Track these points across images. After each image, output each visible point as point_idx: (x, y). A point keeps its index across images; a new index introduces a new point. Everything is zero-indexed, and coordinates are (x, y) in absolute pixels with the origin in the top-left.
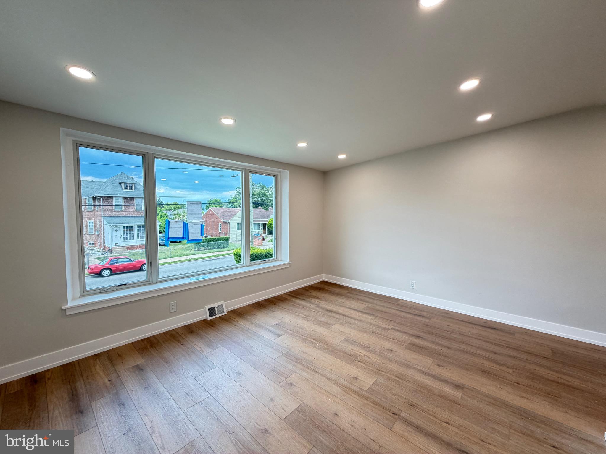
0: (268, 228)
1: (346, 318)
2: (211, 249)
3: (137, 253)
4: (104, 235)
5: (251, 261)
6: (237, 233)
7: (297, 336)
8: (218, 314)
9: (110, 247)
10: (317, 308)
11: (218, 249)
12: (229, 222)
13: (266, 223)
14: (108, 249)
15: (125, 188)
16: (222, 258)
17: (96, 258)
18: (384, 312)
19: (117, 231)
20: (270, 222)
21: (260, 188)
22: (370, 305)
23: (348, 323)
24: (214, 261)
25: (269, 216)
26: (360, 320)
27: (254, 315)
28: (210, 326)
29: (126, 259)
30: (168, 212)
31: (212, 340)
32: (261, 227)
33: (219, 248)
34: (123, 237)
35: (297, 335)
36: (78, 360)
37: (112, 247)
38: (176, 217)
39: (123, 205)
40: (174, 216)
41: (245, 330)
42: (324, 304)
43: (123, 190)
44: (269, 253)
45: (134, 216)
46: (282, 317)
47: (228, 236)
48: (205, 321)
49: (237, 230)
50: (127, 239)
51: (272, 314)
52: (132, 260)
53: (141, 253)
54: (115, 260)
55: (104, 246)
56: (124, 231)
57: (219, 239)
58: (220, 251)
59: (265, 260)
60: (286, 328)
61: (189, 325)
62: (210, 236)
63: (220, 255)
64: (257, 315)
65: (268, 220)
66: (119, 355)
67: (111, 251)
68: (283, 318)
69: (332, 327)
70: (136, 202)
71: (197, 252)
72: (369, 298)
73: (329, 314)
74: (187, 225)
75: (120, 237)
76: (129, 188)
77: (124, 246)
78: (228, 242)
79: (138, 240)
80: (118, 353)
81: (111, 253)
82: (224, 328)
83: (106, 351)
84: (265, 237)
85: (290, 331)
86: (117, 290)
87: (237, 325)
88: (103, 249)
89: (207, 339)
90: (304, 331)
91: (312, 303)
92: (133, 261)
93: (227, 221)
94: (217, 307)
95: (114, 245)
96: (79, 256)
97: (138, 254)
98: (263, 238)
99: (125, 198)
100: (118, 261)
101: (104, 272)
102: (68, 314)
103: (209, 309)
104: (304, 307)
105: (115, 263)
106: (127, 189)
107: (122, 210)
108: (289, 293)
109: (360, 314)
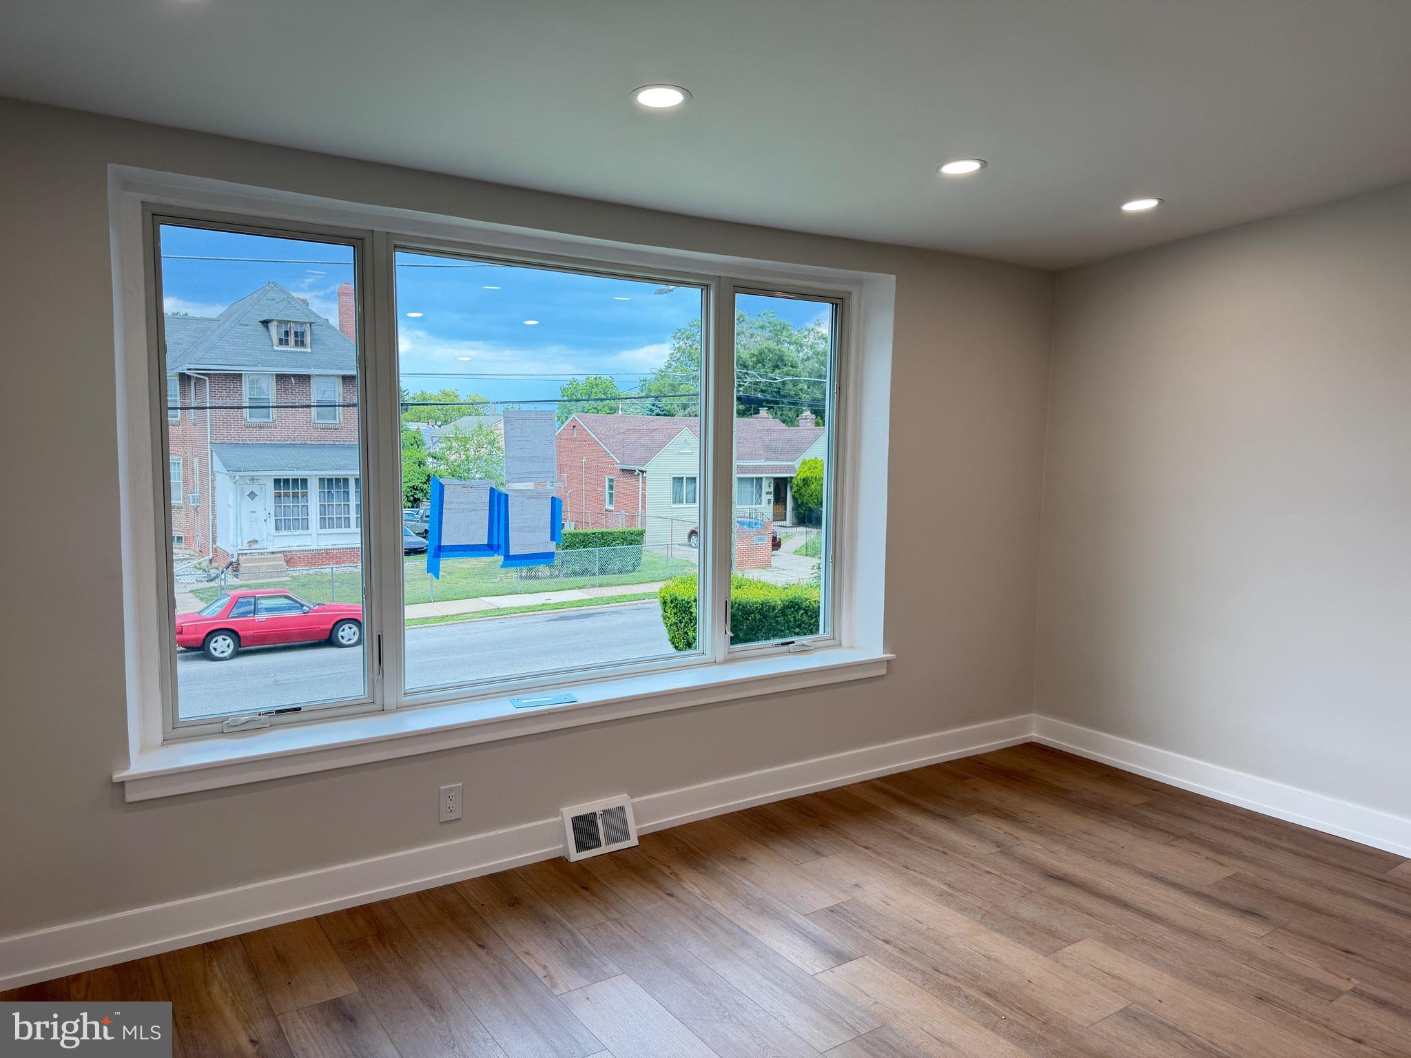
0: (794, 498)
1: (1129, 915)
2: (575, 573)
3: (319, 578)
4: (213, 510)
5: (734, 640)
6: (674, 514)
7: (916, 970)
8: (608, 843)
9: (233, 555)
10: (1004, 862)
11: (600, 573)
12: (643, 472)
13: (785, 479)
14: (227, 562)
15: (281, 342)
16: (616, 612)
17: (190, 592)
18: (1319, 911)
19: (256, 495)
20: (803, 476)
21: (767, 334)
22: (1249, 872)
23: (1143, 941)
24: (588, 623)
25: (798, 449)
26: (1197, 935)
27: (743, 859)
28: (576, 887)
29: (285, 602)
30: (423, 426)
31: (586, 943)
32: (767, 493)
33: (603, 572)
34: (273, 518)
35: (915, 963)
36: (158, 957)
37: (239, 554)
38: (450, 449)
39: (273, 407)
40: (444, 445)
41: (706, 918)
42: (1032, 846)
43: (276, 348)
44: (797, 604)
45: (309, 443)
46: (854, 881)
47: (639, 528)
48: (559, 863)
49: (674, 502)
50: (287, 528)
51: (813, 865)
52: (302, 606)
53: (332, 582)
54: (249, 603)
55: (215, 550)
56: (278, 496)
57: (604, 539)
58: (607, 585)
59: (788, 643)
60: (869, 932)
61: (504, 873)
62: (573, 524)
63: (609, 600)
64: (751, 860)
65: (797, 464)
66: (278, 956)
67: (234, 567)
68: (857, 885)
69: (1069, 949)
70: (317, 392)
71: (524, 583)
72: (1245, 838)
73: (1057, 890)
74: (503, 500)
75: (265, 520)
76: (292, 339)
77: (276, 550)
78: (640, 552)
79: (324, 531)
80: (274, 948)
81: (236, 576)
82: (629, 901)
83: (240, 937)
84: (781, 533)
85: (887, 947)
86: (272, 726)
87: (677, 892)
88: (211, 561)
89: (566, 937)
90: (945, 953)
91: (981, 836)
92: (305, 608)
93: (636, 468)
94: (605, 813)
95: (246, 546)
96: (159, 604)
97: (322, 582)
98: (774, 539)
99: (281, 378)
100: (260, 606)
101: (216, 642)
102: (130, 798)
103: (577, 821)
104: (947, 851)
105: (250, 612)
106: (287, 343)
107: (271, 420)
108: (879, 783)
109: (1197, 907)
